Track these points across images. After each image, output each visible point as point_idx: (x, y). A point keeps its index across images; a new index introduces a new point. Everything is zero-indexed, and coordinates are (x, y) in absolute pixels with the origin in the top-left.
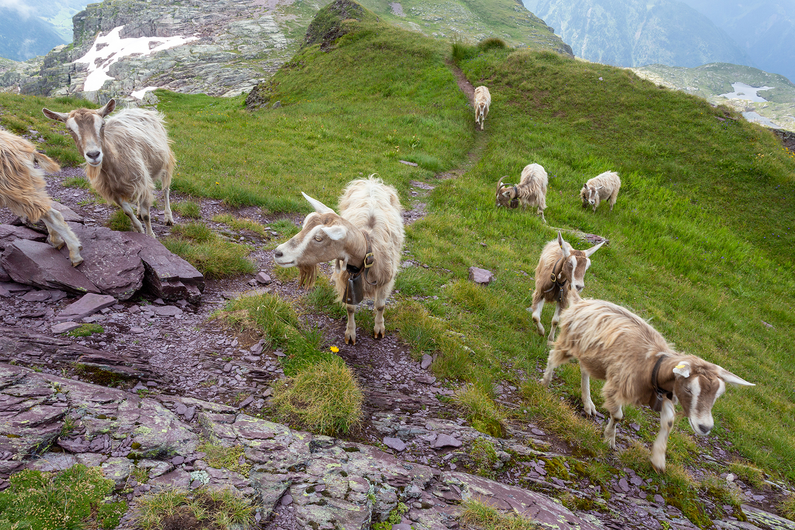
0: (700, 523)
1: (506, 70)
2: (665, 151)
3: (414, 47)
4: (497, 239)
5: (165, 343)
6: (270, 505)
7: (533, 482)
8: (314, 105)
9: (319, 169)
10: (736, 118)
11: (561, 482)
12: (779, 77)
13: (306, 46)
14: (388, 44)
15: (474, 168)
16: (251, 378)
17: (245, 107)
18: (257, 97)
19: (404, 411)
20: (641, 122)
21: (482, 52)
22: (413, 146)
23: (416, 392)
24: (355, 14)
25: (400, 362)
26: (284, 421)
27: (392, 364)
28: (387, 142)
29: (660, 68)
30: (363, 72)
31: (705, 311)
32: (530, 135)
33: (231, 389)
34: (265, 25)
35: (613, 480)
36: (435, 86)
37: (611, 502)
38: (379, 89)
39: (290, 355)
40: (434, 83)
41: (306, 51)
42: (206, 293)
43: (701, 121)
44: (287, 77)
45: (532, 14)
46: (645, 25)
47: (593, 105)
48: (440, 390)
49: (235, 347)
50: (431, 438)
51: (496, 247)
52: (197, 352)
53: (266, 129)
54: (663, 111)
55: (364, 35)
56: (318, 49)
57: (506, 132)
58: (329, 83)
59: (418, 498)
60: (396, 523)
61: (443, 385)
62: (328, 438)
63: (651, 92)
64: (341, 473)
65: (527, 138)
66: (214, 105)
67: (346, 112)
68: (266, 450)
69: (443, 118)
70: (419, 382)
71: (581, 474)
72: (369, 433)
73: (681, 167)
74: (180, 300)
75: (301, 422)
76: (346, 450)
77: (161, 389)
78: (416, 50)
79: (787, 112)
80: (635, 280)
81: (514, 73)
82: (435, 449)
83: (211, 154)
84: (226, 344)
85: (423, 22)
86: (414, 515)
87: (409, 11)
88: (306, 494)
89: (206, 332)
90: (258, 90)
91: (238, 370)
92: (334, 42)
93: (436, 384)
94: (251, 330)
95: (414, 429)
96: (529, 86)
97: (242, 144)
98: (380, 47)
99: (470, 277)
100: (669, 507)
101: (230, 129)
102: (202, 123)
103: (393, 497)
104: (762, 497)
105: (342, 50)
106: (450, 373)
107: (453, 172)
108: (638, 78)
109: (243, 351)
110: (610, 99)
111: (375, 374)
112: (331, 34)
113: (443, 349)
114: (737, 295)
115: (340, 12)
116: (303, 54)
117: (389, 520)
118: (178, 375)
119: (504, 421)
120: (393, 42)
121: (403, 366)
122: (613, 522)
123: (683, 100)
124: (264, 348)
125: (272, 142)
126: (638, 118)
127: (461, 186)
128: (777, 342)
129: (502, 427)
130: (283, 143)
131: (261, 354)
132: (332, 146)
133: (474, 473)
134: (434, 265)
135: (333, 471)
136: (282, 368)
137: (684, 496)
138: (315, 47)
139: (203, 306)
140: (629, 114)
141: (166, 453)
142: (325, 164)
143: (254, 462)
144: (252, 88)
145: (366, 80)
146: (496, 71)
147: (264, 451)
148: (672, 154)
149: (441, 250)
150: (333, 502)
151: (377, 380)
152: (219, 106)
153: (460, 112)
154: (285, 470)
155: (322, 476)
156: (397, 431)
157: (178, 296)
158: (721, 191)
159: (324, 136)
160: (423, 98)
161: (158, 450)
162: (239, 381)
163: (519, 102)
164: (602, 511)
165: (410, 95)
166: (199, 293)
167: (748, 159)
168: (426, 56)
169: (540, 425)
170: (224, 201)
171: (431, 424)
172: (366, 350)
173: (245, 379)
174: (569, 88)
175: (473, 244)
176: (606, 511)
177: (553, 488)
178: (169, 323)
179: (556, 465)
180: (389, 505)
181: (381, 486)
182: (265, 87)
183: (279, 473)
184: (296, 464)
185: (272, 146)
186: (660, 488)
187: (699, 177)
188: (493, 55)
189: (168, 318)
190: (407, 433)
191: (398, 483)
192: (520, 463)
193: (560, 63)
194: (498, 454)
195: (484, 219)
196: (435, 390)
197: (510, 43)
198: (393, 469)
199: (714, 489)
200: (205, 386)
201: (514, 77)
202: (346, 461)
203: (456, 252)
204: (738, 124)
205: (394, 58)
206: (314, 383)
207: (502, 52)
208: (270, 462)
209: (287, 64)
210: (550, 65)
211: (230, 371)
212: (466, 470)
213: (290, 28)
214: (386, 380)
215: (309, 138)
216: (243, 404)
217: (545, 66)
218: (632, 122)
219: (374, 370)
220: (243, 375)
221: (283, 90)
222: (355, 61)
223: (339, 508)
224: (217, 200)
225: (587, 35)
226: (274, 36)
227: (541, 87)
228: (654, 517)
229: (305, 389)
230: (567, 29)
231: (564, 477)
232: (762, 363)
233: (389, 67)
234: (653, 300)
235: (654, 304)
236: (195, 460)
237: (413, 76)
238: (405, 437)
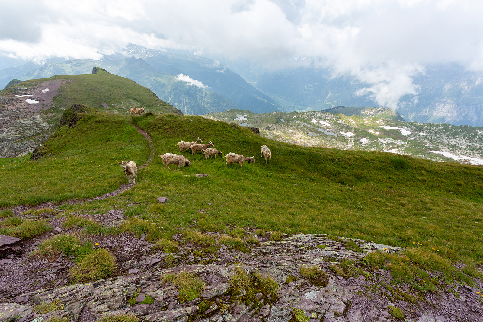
0: (247, 252)
1: (156, 123)
2: (219, 141)
3: (115, 120)
4: (167, 185)
5: (4, 277)
6: (78, 314)
7: (190, 262)
8: (70, 151)
9: (80, 178)
10: (237, 126)
11: (200, 257)
12: (249, 111)
13: (61, 126)
14: (103, 120)
15: (152, 162)
16: (58, 272)
17: (32, 159)
18: (38, 154)
19: (136, 258)
20: (209, 132)
21: (145, 118)
22: (124, 159)
23: (141, 250)
24: (84, 110)
25: (132, 241)
26: (79, 282)
27: (129, 243)
28: (112, 159)
29: (213, 114)
30: (94, 133)
31: (243, 189)
32: (172, 144)
33: (48, 281)
34: (35, 120)
35: (218, 250)
36: (129, 134)
37: (218, 257)
38: (103, 139)
39: (78, 256)
40: (128, 132)
41: (61, 129)
42: (25, 247)
43: (227, 129)
44: (53, 142)
45: (163, 101)
46: (204, 100)
47: (191, 130)
48: (151, 246)
49: (47, 263)
50: (148, 263)
51: (166, 188)
52: (25, 273)
53: (46, 167)
54: (214, 128)
55: (90, 118)
56: (67, 127)
57: (162, 145)
58: (77, 141)
59: (145, 284)
60: (137, 296)
61: (152, 243)
62: (102, 280)
63: (209, 122)
64: (109, 289)
65: (171, 146)
66: (11, 162)
67: (89, 151)
68: (71, 295)
69: (135, 145)
70: (142, 246)
71: (207, 252)
72: (122, 272)
73: (225, 145)
74: (10, 255)
75: (88, 279)
76: (112, 281)
77: (6, 298)
78: (116, 121)
79: (254, 121)
80: (219, 185)
81: (159, 124)
82: (151, 266)
83: (14, 185)
84: (41, 264)
85: (118, 109)
86: (144, 290)
87: (111, 106)
88: (94, 303)
89: (29, 263)
90: (38, 150)
91: (51, 272)
92: (75, 123)
93: (149, 244)
94: (54, 253)
95: (141, 262)
96: (167, 127)
97: (33, 177)
98: (99, 122)
99: (158, 201)
100: (237, 251)
101: (24, 171)
102: (5, 172)
103: (134, 287)
104: (265, 238)
105: (80, 126)
106: (153, 238)
107: (145, 164)
108: (204, 118)
109: (52, 263)
110: (196, 127)
111: (122, 250)
112: (73, 120)
113: (149, 230)
114: (251, 181)
115: (77, 110)
116: (60, 130)
117: (134, 297)
118: (15, 287)
119: (176, 246)
120: (105, 119)
121: (134, 242)
122: (219, 263)
123: (219, 123)
124: (63, 258)
125: (51, 172)
126: (207, 132)
127: (148, 169)
128: (265, 191)
129: (177, 248)
130: (58, 171)
131: (62, 261)
132: (85, 167)
133: (167, 268)
134: (142, 202)
135: (106, 289)
136: (75, 263)
137: (240, 246)
138: (66, 127)
139: (25, 253)
140: (204, 131)
141: (15, 319)
142: (83, 175)
143: (66, 302)
144: (34, 150)
145: (96, 136)
146: (152, 124)
147: (70, 296)
148: (221, 141)
149: (144, 195)
150: (107, 300)
151: (123, 252)
152: (15, 162)
153: (142, 142)
154: (82, 298)
155: (101, 293)
156: (134, 266)
157: (7, 254)
158: (239, 150)
159: (80, 163)
160: (124, 139)
161: (10, 319)
162: (52, 276)
163: (164, 134)
164: (215, 261)
165: (118, 139)
166: (20, 248)
167: (243, 138)
168: (121, 123)
169: (190, 243)
170: (28, 204)
171: (148, 258)
172: (116, 242)
173: (56, 274)
174: (181, 126)
175: (157, 189)
176: (216, 261)
177: (197, 261)
178: (4, 267)
179: (197, 253)
180: (133, 291)
181: (129, 286)
182: (42, 148)
183: (79, 300)
184: (88, 294)
185: (51, 173)
186: (233, 247)
187: (231, 147)
188: (150, 118)
189: (3, 265)
190: (138, 265)
191: (135, 282)
192: (184, 258)
193: (176, 118)
194: (175, 257)
195: (160, 179)
196: (149, 246)
197: (155, 113)
198: (133, 278)
199: (250, 241)
200: (33, 286)
201: (160, 125)
202: (112, 284)
203: (150, 194)
204: (237, 128)
205: (107, 126)
206: (91, 261)
207: (153, 117)
208: (74, 298)
209: (52, 136)
210: (172, 119)
211: (46, 274)
212: (165, 268)
213: (50, 120)
214: (127, 250)
215: (72, 166)
216: (57, 284)
217: (170, 119)
218: (206, 133)
219: (121, 249)
220: (54, 273)
221: (52, 148)
222: (88, 129)
223: (110, 301)
224: (23, 205)
225: (186, 106)
226: (42, 125)
227: (171, 127)
228: (232, 256)
229: (87, 265)
230: (178, 105)
231: (201, 256)
232: (262, 199)
233: (106, 129)
234: (226, 190)
235: (227, 191)
236: (33, 315)
237: (117, 131)
238: (138, 267)
